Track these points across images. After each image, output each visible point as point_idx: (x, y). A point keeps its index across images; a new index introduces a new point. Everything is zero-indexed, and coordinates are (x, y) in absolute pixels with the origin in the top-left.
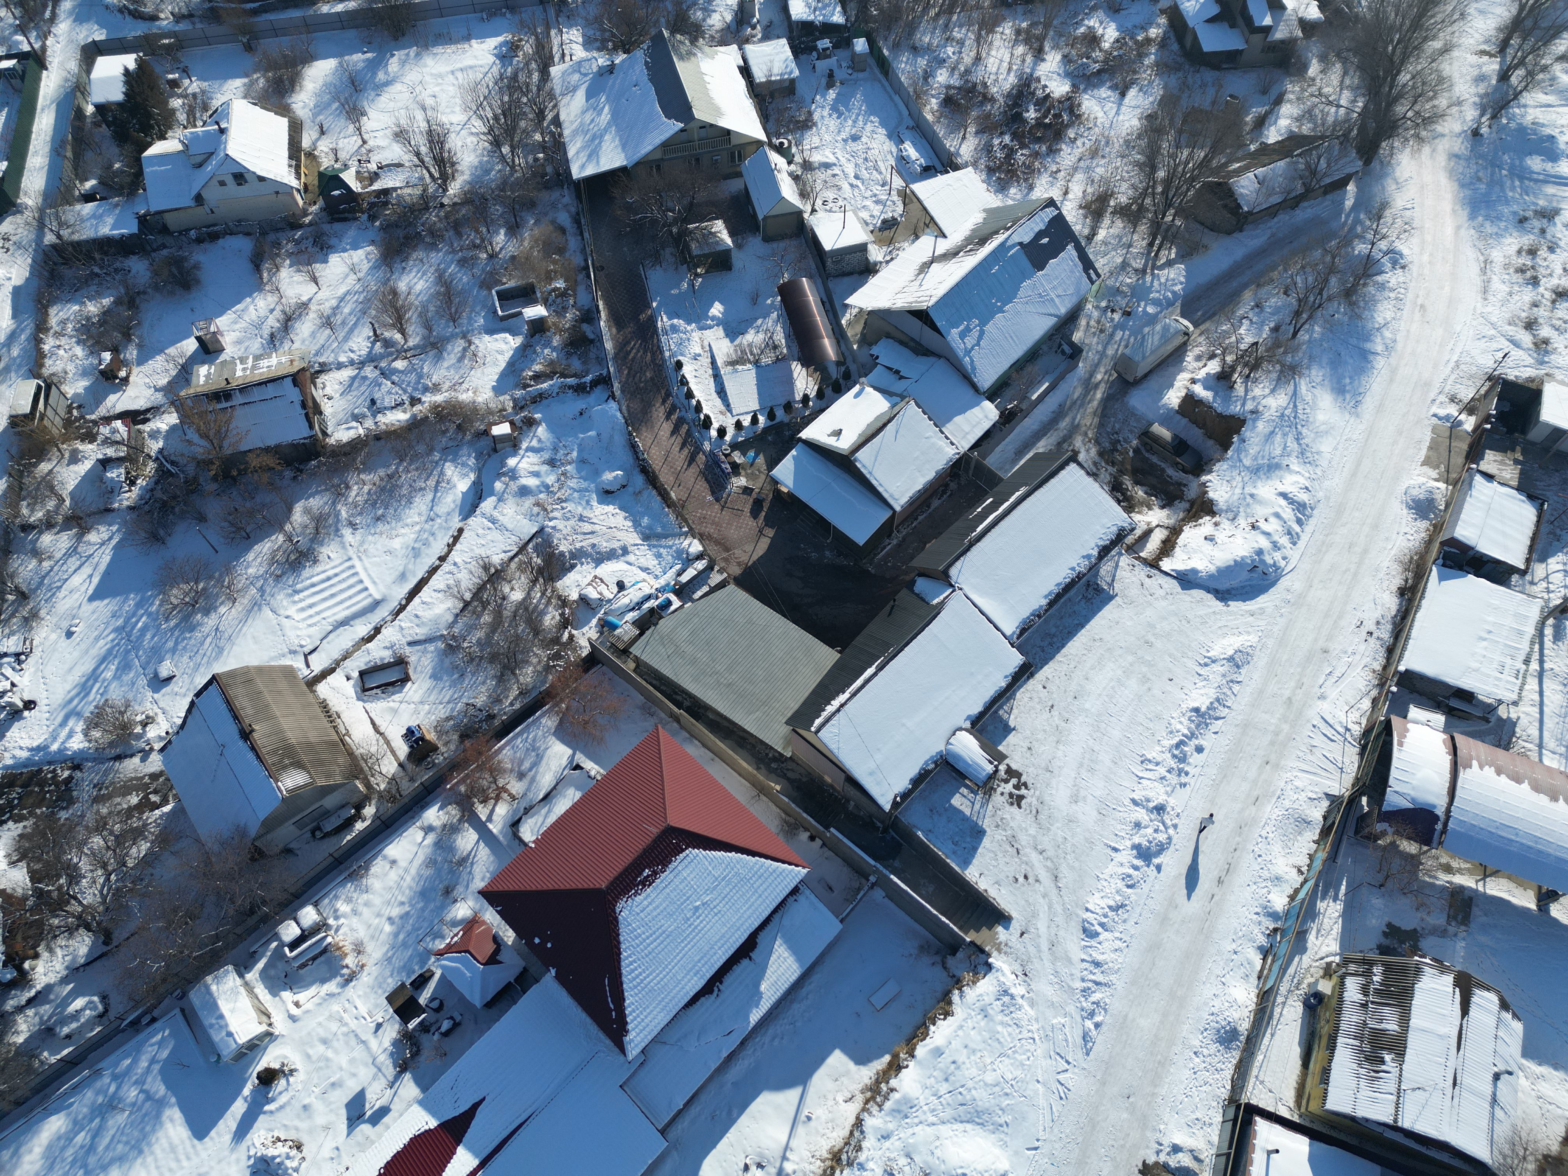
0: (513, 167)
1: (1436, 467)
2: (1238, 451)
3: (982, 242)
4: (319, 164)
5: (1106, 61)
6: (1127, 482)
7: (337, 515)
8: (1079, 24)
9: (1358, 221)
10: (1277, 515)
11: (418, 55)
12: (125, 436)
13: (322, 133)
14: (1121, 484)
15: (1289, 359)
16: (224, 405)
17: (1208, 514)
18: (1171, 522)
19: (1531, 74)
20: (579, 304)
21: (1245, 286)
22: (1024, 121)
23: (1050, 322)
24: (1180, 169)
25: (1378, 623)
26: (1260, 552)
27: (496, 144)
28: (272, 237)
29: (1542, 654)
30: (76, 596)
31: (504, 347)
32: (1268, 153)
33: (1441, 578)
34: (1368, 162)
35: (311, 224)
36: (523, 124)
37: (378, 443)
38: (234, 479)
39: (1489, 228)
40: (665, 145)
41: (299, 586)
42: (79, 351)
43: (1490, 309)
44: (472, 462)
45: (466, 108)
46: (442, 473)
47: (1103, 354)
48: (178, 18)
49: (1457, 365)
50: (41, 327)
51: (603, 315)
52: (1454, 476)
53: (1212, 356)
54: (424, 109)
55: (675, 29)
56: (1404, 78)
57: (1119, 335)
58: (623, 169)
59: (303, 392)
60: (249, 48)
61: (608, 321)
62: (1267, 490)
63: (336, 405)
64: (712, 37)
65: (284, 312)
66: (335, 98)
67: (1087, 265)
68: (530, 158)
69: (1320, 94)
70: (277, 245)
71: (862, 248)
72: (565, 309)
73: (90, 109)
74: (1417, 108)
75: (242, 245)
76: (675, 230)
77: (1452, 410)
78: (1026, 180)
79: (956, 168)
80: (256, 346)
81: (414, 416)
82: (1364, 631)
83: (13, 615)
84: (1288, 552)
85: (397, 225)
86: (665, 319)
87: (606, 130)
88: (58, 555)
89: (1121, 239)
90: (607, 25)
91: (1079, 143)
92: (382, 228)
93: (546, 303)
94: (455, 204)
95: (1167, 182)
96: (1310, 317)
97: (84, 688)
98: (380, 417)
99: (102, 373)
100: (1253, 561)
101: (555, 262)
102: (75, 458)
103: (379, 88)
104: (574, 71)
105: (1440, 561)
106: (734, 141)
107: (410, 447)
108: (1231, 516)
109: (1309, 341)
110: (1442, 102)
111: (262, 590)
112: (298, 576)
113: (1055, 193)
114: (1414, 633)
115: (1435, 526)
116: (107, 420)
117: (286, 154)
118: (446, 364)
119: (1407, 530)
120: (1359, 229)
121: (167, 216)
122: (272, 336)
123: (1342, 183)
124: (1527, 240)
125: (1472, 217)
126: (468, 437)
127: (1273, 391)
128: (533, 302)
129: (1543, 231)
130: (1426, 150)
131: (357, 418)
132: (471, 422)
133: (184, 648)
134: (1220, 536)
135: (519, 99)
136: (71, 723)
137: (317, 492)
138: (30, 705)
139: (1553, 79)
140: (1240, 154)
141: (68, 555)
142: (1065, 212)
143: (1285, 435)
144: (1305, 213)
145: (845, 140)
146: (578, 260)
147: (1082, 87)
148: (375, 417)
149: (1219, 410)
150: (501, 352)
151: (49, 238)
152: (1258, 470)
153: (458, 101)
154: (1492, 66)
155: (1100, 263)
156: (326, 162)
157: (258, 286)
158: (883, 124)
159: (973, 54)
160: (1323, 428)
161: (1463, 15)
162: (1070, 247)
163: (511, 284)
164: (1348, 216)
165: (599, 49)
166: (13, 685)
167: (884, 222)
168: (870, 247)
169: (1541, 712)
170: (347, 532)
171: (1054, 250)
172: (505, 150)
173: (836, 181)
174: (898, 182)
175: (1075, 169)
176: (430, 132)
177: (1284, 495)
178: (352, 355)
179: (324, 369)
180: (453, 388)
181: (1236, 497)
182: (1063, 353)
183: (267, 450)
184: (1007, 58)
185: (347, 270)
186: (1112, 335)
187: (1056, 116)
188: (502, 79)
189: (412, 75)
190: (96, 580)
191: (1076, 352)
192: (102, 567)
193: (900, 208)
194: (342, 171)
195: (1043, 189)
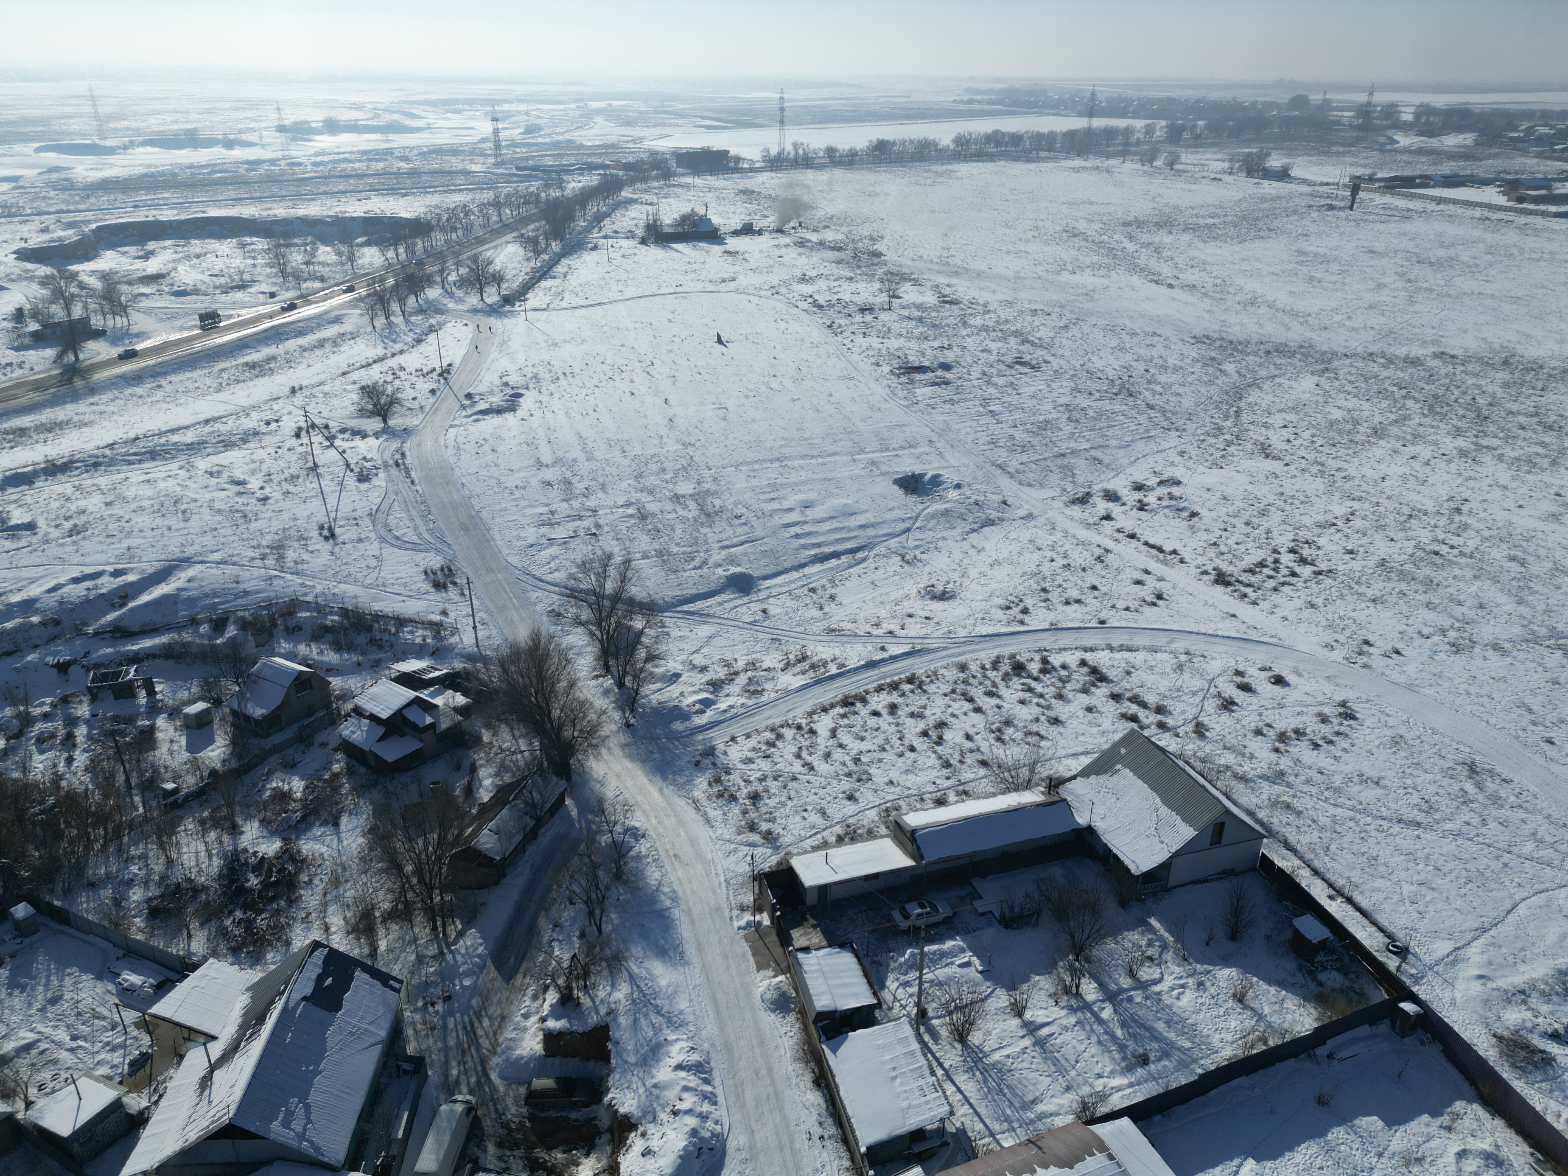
1: (767, 967)
2: (619, 1055)
3: (261, 1020)
5: (305, 807)
6: (541, 1154)
8: (263, 789)
9: (589, 823)
10: (686, 1089)
14: (537, 1159)
15: (608, 952)
17: (631, 1131)
18: (604, 1162)
19: (635, 677)
21: (536, 916)
22: (251, 890)
23: (377, 1051)
24: (423, 856)
25: (821, 1124)
26: (694, 1132)
29: (937, 1060)
32: (488, 810)
33: (834, 1051)
34: (569, 779)
39: (681, 780)
43: (719, 832)
47: (446, 1049)
49: (727, 882)
52: (784, 965)
53: (546, 989)
56: (556, 713)
57: (451, 1022)
62: (663, 1073)
67: (384, 979)
69: (503, 751)
71: (117, 1106)
74: (578, 727)
77: (748, 917)
78: (278, 940)
79: (194, 967)
82: (815, 1138)
84: (716, 1115)
89: (403, 939)
91: (316, 881)
95: (418, 872)
96: (602, 911)
100: (694, 1145)
105: (823, 1038)
108: (650, 1117)
109: (614, 929)
110: (593, 716)
113: (316, 935)
114: (850, 1111)
115: (800, 1012)
119: (784, 1029)
120: (594, 827)
123: (560, 801)
124: (709, 774)
125: (665, 778)
127: (613, 986)
129: (714, 764)
130: (604, 751)
134: (654, 1143)
139: (651, 673)
140: (467, 820)
142: (335, 946)
143: (646, 1015)
144: (546, 837)
145: (42, 1010)
147: (293, 837)
149: (581, 1030)
152: (645, 1060)
154: (609, 682)
155: (396, 970)
158: (84, 970)
159: (163, 859)
160: (670, 990)
161: (568, 661)
162: (358, 973)
164: (580, 822)
167: (132, 1064)
168: (125, 1100)
169: (972, 1106)
171: (343, 984)
173: (48, 1056)
174: (130, 1016)
175: (325, 905)
177: (679, 1067)
181: (643, 1097)
182: (406, 1072)
184: (201, 847)
186: (445, 1026)
187: (278, 872)
191: (419, 1063)
193: (146, 1040)
195: (300, 939)
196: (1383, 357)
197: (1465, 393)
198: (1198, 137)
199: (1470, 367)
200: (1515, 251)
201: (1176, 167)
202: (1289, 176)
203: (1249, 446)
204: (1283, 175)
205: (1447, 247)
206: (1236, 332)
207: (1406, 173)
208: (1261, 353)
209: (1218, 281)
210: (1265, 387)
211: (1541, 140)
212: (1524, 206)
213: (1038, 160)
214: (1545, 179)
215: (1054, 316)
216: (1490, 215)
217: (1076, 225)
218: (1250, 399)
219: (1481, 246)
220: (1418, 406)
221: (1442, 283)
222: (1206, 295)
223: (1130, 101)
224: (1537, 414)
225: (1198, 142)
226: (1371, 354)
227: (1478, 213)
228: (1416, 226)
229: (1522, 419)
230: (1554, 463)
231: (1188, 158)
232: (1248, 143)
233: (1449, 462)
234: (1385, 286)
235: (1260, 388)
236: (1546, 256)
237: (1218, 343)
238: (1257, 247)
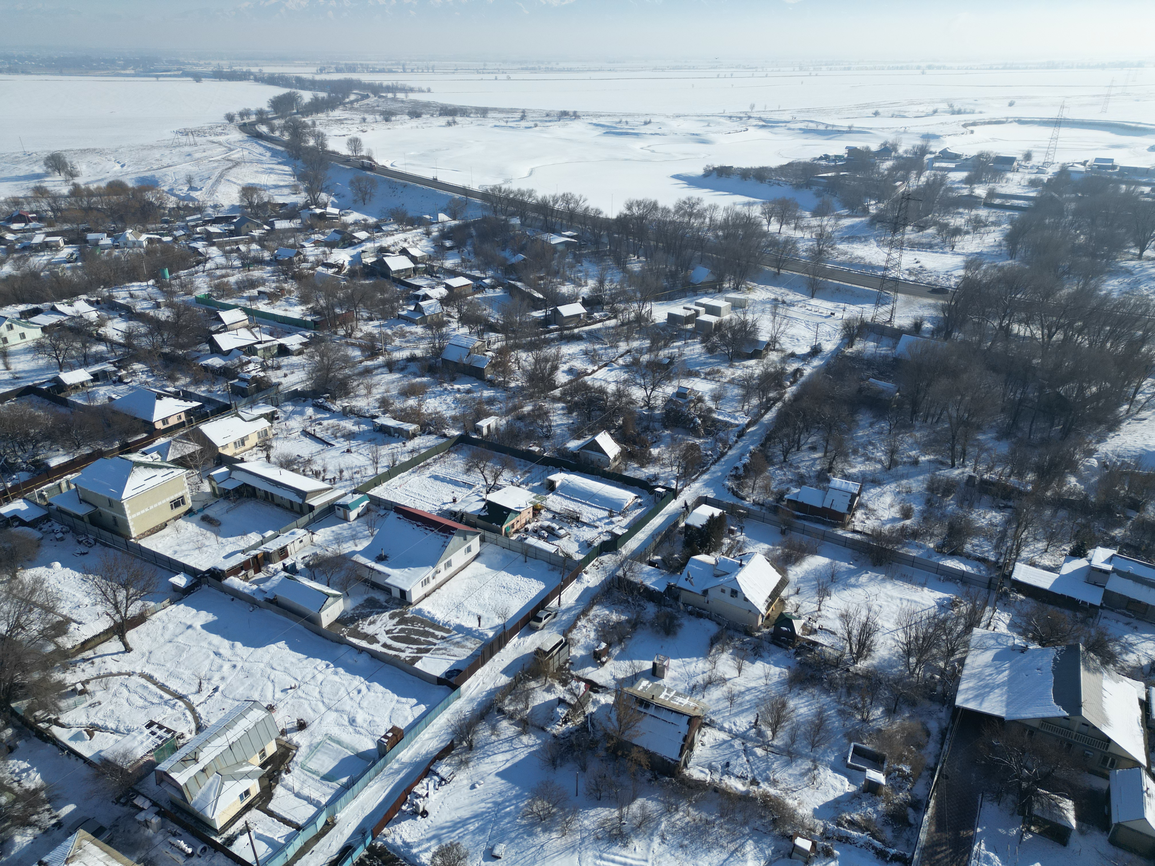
0: (912, 673)
4: (784, 608)
7: (659, 824)
11: (883, 580)
12: (581, 693)
13: (797, 593)
16: (642, 709)
20: (914, 792)
27: (908, 653)
28: (731, 632)
30: (492, 767)
31: (838, 785)
35: (758, 638)
36: (935, 651)
37: (714, 795)
38: (617, 757)
40: (1045, 721)
41: (605, 855)
42: (592, 635)
44: (768, 852)
45: (899, 623)
46: (742, 845)
48: (755, 503)
50: (584, 613)
51: (930, 811)
54: (870, 610)
55: (1090, 648)
58: (1000, 719)
59: (690, 731)
60: (783, 533)
61: (931, 818)
63: (704, 751)
64: (1123, 669)
65: (710, 677)
66: (817, 579)
68: (928, 675)
70: (731, 638)
72: (901, 788)
73: (683, 525)
75: (712, 628)
76: (1024, 785)
80: (682, 687)
81: (748, 792)
83: (457, 755)
85: (810, 666)
86: (983, 846)
87: (998, 686)
88: (502, 737)
90: (1034, 621)
92: (800, 663)
93: (888, 775)
94: (857, 674)
97: (455, 825)
98: (725, 778)
99: (595, 653)
101: (910, 751)
102: (549, 690)
103: (847, 586)
104: (992, 638)
106: (1111, 749)
107: (733, 811)
111: (583, 840)
112: (609, 848)
116: (579, 679)
117: (769, 594)
118: (790, 771)
121: (683, 592)
122: (695, 687)
126: (777, 832)
128: (879, 769)
131: (712, 769)
132: (785, 823)
133: (518, 844)
135: (940, 636)
136: (433, 842)
137: (656, 800)
138: (425, 814)
141: (506, 740)
146: (930, 761)
148: (723, 775)
150: (835, 789)
151: (620, 573)
153: (895, 616)
156: (789, 609)
157: (705, 654)
163: (869, 747)
165: (1019, 634)
166: (427, 795)
170: (657, 840)
172: (913, 660)
176: (865, 625)
178: (733, 727)
179: (711, 724)
180: (786, 790)
183: (646, 752)
185: (762, 674)
188: (934, 617)
189: (873, 589)
190: (508, 765)
192: (517, 760)
194: (795, 618)
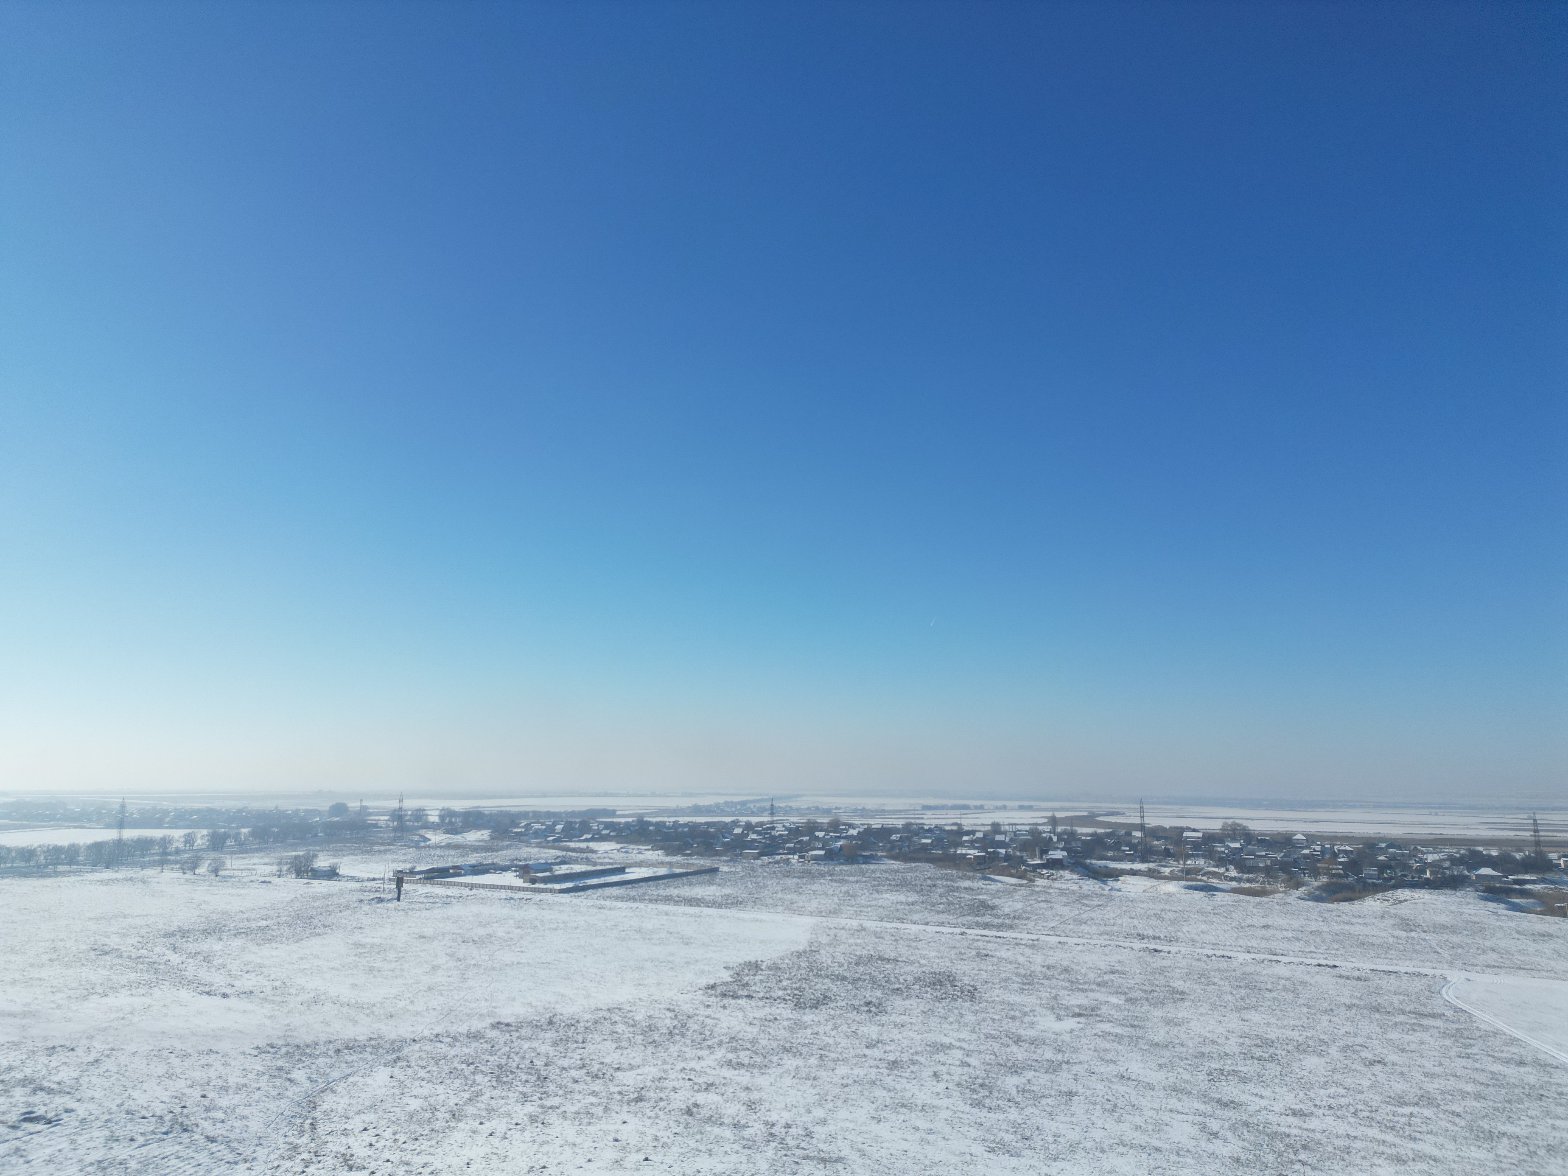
196: (448, 1036)
197: (524, 1058)
198: (241, 844)
199: (523, 1032)
200: (537, 923)
201: (221, 873)
202: (337, 874)
203: (330, 1161)
204: (332, 874)
205: (485, 926)
206: (304, 1037)
207: (441, 865)
208: (331, 1053)
209: (277, 984)
210: (339, 1089)
211: (537, 834)
212: (536, 885)
213: (56, 874)
214: (546, 863)
215: (80, 1051)
216: (513, 895)
217: (107, 941)
218: (325, 1107)
219: (511, 922)
220: (487, 1079)
221: (487, 958)
222: (265, 999)
223: (165, 813)
224: (583, 1066)
225: (242, 848)
226: (437, 1035)
227: (503, 894)
228: (456, 910)
229: (574, 1073)
230: (606, 1109)
231: (233, 864)
232: (294, 847)
233: (523, 1130)
234: (439, 967)
235: (334, 1092)
236: (562, 926)
237: (284, 1050)
238: (314, 945)
